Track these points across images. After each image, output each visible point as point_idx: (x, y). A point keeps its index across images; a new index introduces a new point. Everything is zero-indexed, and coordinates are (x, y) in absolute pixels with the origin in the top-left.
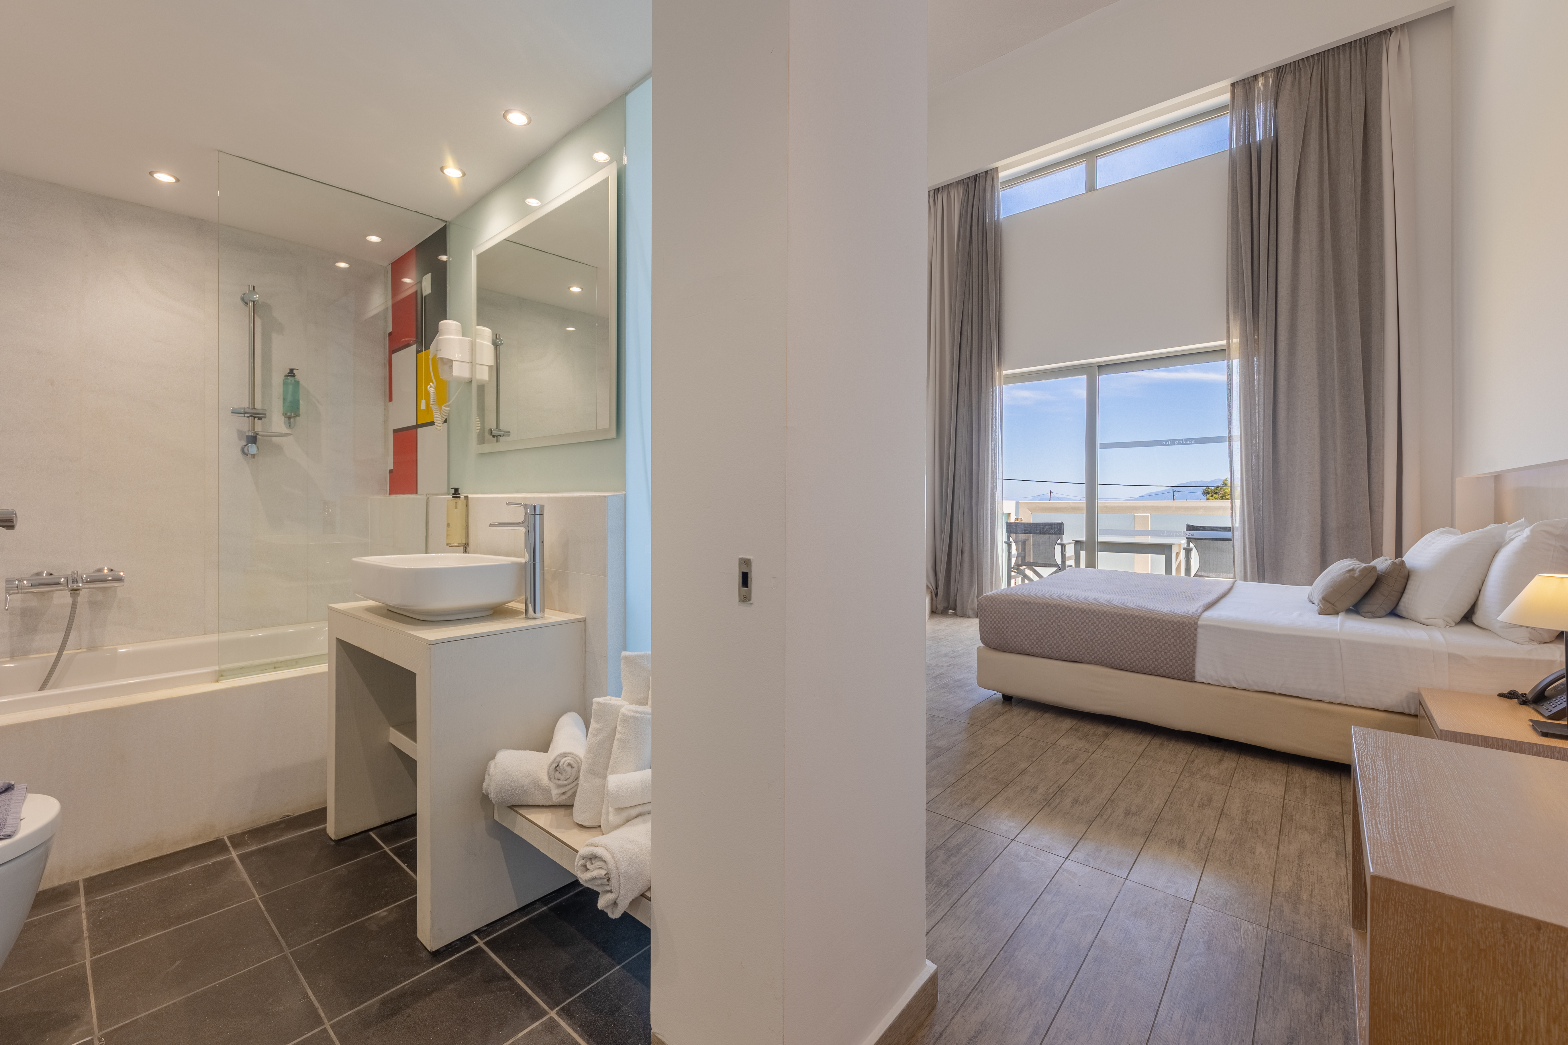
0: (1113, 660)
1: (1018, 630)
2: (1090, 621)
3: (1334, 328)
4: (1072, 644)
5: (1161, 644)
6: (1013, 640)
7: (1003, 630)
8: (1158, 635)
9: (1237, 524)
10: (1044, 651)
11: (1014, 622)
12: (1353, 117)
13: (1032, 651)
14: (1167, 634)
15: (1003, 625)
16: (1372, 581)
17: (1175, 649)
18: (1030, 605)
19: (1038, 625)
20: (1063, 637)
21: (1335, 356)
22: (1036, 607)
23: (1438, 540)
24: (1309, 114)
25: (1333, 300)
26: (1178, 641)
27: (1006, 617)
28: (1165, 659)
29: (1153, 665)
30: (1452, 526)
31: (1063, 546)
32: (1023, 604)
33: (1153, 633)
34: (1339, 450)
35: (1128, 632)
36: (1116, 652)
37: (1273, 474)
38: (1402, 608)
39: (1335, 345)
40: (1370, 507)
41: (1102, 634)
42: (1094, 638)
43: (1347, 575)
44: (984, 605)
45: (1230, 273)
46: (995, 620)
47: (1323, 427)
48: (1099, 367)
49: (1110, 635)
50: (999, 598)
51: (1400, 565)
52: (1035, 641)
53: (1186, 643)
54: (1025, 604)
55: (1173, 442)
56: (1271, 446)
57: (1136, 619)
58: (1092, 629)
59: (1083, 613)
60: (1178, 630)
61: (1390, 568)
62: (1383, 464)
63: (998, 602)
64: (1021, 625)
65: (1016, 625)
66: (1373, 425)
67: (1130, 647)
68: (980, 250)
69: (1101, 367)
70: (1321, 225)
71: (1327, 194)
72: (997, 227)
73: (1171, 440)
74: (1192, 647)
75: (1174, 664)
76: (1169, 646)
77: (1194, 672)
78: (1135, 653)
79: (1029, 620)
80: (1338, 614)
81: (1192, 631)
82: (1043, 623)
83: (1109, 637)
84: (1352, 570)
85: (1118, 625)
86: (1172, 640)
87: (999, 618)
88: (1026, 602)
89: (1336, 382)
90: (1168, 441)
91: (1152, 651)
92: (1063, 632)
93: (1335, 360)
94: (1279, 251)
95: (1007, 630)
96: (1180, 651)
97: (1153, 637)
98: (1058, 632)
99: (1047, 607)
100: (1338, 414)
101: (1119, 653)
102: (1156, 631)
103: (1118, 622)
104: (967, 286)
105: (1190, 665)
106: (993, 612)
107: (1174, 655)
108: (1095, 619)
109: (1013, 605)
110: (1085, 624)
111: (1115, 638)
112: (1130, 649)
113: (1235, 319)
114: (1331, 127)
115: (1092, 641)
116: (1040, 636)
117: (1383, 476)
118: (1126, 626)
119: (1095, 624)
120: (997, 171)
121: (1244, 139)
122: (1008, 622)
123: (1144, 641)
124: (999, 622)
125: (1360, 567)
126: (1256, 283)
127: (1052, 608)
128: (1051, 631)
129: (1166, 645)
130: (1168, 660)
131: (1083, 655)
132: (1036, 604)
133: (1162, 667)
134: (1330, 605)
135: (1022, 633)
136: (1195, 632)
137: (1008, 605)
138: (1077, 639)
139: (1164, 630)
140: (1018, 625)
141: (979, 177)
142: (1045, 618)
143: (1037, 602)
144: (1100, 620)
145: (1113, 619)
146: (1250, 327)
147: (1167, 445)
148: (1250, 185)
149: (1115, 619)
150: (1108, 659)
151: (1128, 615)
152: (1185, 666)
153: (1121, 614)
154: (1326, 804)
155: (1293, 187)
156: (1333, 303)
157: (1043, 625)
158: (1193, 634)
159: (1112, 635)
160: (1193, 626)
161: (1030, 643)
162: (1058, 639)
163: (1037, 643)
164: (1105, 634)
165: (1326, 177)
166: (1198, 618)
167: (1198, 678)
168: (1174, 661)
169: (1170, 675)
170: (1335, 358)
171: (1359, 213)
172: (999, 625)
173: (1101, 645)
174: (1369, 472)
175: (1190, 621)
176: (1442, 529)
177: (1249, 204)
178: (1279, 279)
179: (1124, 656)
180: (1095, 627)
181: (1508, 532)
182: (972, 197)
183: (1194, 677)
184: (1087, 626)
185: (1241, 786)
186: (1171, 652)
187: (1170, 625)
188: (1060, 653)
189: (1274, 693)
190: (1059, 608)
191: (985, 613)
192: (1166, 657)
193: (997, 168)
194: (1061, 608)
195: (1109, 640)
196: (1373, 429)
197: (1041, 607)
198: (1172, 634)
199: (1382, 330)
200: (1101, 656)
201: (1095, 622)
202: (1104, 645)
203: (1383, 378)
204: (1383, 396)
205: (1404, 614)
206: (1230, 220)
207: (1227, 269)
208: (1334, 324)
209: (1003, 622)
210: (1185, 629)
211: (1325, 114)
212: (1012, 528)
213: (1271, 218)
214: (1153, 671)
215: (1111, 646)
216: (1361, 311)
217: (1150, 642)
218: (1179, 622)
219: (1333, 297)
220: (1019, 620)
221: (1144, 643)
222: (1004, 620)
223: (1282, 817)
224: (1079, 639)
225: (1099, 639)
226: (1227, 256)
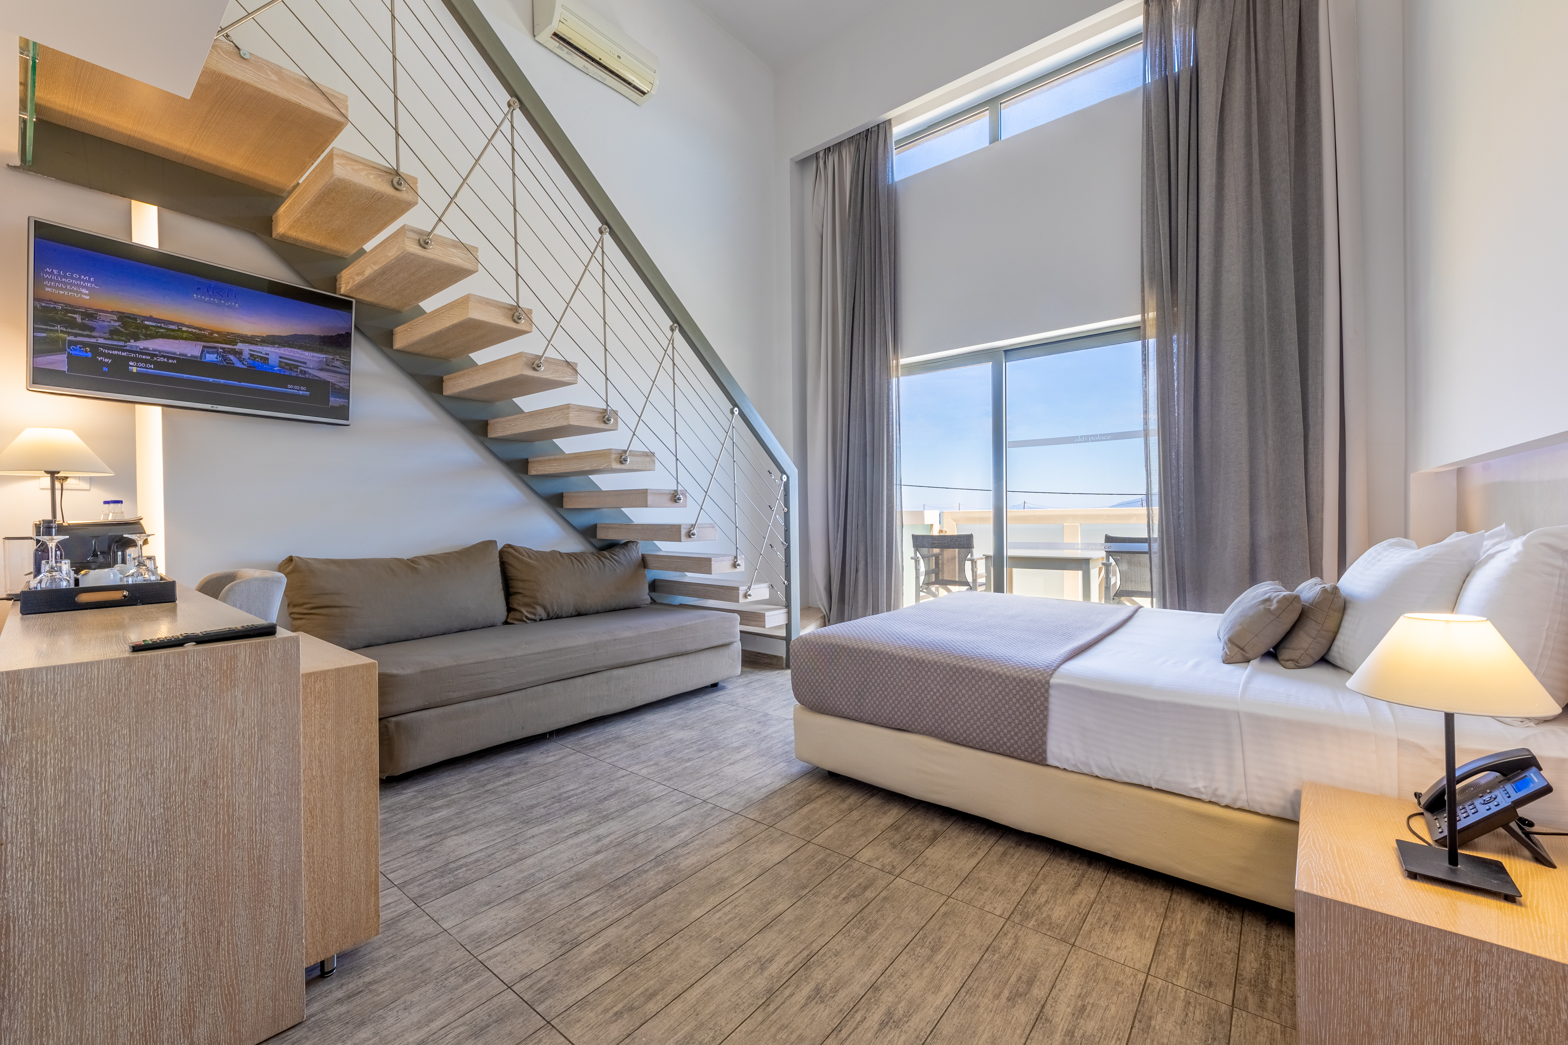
0: (946, 730)
1: (835, 685)
2: (918, 675)
3: (1264, 292)
4: (896, 705)
5: (1003, 710)
6: (829, 698)
7: (817, 684)
8: (1000, 696)
9: (1155, 534)
10: (864, 714)
11: (830, 674)
12: (1285, 30)
13: (851, 714)
14: (1011, 695)
15: (817, 677)
16: (1294, 617)
17: (1021, 718)
18: (848, 651)
19: (857, 679)
20: (886, 696)
21: (1266, 326)
22: (855, 654)
23: (1386, 556)
24: (1234, 30)
25: (1263, 258)
26: (1025, 707)
27: (820, 667)
28: (1009, 732)
29: (994, 740)
30: (1406, 536)
31: (974, 562)
32: (841, 650)
33: (993, 695)
34: (1270, 442)
35: (964, 691)
36: (949, 720)
37: (1195, 473)
38: (1335, 655)
39: (1265, 313)
40: (1308, 511)
41: (932, 693)
42: (923, 699)
43: (1262, 607)
44: (796, 650)
45: (1145, 231)
46: (808, 670)
47: (1251, 414)
48: (1006, 351)
49: (941, 695)
50: (814, 640)
51: (1332, 593)
52: (854, 700)
53: (1035, 710)
54: (843, 650)
55: (1087, 439)
56: (1192, 440)
57: (974, 673)
58: (920, 687)
59: (909, 663)
60: (1025, 690)
61: (1319, 598)
62: (1323, 458)
63: (812, 647)
64: (837, 678)
65: (832, 678)
66: (1311, 410)
67: (966, 713)
68: (872, 218)
69: (1009, 352)
70: (1249, 166)
71: (1255, 128)
72: (892, 193)
73: (1085, 436)
74: (1041, 716)
75: (1019, 739)
76: (1014, 713)
77: (1045, 751)
78: (972, 721)
79: (848, 672)
80: (1249, 662)
81: (1042, 693)
82: (863, 676)
83: (941, 699)
84: (1268, 600)
85: (951, 681)
86: (1018, 705)
87: (813, 668)
88: (843, 647)
89: (1267, 359)
90: (1081, 437)
91: (992, 719)
92: (886, 689)
93: (1266, 332)
94: (1200, 201)
95: (822, 684)
96: (1028, 720)
97: (993, 699)
98: (881, 689)
99: (868, 655)
100: (1269, 398)
101: (952, 720)
102: (997, 691)
103: (951, 677)
104: (859, 260)
105: (1040, 741)
106: (806, 660)
107: (1020, 726)
108: (924, 673)
109: (829, 650)
110: (912, 679)
111: (947, 700)
112: (965, 715)
113: (1151, 287)
114: (1260, 44)
115: (920, 702)
116: (859, 693)
117: (1323, 474)
118: (961, 683)
119: (923, 680)
120: (890, 124)
121: (1160, 71)
122: (823, 674)
123: (983, 704)
124: (813, 674)
125: (1278, 596)
126: (1174, 242)
127: (873, 655)
128: (873, 688)
129: (1010, 712)
130: (1013, 733)
131: (910, 722)
132: (855, 650)
133: (1005, 743)
134: (1239, 649)
135: (839, 689)
136: (1046, 694)
137: (824, 650)
138: (902, 699)
139: (1007, 690)
140: (835, 678)
141: (871, 132)
142: (865, 669)
143: (856, 647)
144: (929, 673)
145: (945, 672)
146: (1167, 294)
147: (1080, 442)
148: (1166, 122)
149: (948, 673)
150: (940, 729)
151: (964, 667)
152: (1033, 743)
153: (954, 666)
154: (1211, 984)
155: (1216, 120)
156: (1263, 262)
157: (863, 679)
158: (1044, 697)
159: (944, 696)
160: (1043, 686)
161: (849, 703)
162: (880, 699)
163: (856, 704)
164: (935, 694)
165: (1254, 107)
166: (1052, 674)
167: (1051, 761)
168: (1020, 735)
169: (1015, 754)
170: (1266, 329)
171: (1293, 149)
172: (812, 677)
173: (931, 708)
174: (1306, 468)
175: (1041, 678)
176: (1392, 540)
177: (1165, 146)
178: (1201, 235)
179: (959, 726)
180: (923, 684)
181: (1485, 543)
182: (863, 156)
183: (1045, 759)
184: (914, 682)
185: (1090, 944)
186: (1017, 721)
187: (1014, 683)
188: (883, 718)
189: (1149, 788)
190: (881, 656)
191: (798, 661)
192: (1009, 728)
193: (890, 120)
194: (884, 656)
195: (940, 702)
196: (1310, 416)
197: (860, 654)
198: (1018, 697)
199: (1321, 293)
200: (930, 723)
201: (923, 677)
202: (934, 709)
203: (1323, 352)
204: (1322, 375)
205: (1339, 662)
206: (1145, 166)
207: (1142, 226)
208: (1264, 287)
209: (818, 674)
210: (1033, 689)
211: (1252, 29)
212: (919, 542)
213: (1191, 161)
214: (994, 748)
215: (943, 711)
216: (1296, 271)
217: (989, 707)
218: (1026, 679)
219: (1263, 254)
220: (835, 671)
221: (983, 708)
222: (818, 671)
223: (1134, 1022)
224: (905, 700)
225: (928, 700)
226: (1142, 210)
